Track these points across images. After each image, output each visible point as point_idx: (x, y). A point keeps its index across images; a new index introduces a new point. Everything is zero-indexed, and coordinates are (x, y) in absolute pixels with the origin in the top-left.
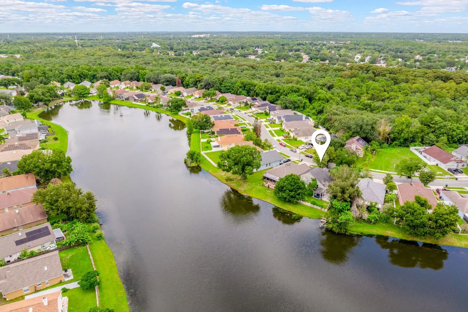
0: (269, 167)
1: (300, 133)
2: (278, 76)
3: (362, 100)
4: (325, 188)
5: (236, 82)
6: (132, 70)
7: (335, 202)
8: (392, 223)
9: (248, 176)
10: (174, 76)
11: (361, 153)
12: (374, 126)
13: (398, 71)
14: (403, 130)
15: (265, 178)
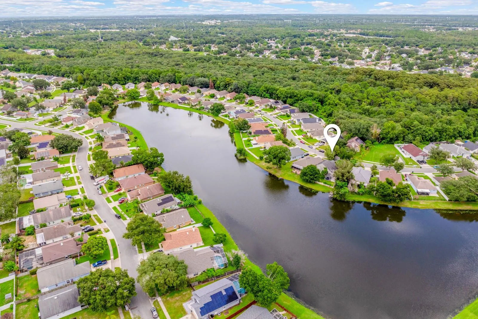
0: (295, 159)
1: (315, 133)
2: (294, 79)
3: (362, 105)
4: (332, 174)
5: (260, 87)
6: (170, 74)
7: (338, 182)
8: (373, 195)
9: (282, 165)
10: (206, 80)
11: (358, 149)
12: (368, 129)
13: (396, 76)
14: (389, 132)
15: (293, 167)
